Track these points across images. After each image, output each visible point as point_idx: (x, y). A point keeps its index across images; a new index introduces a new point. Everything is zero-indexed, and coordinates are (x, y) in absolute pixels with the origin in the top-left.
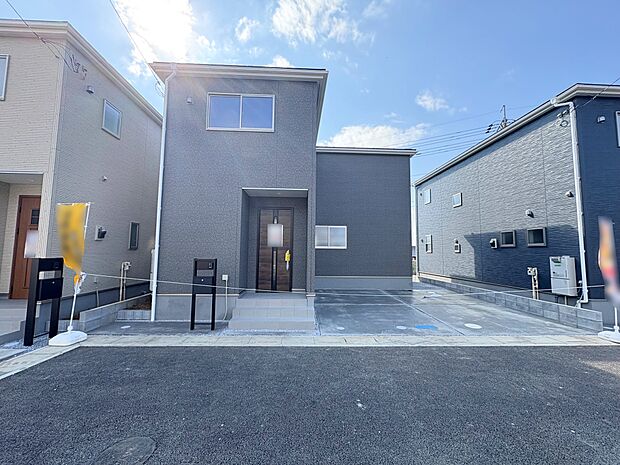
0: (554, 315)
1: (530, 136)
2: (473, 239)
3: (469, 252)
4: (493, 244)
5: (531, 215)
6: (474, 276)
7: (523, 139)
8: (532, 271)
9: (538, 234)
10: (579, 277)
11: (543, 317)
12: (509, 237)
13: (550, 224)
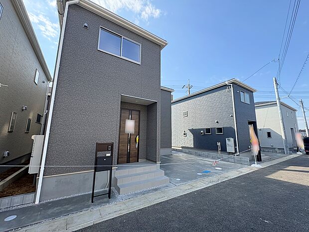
0: (233, 160)
1: (217, 93)
2: (192, 131)
3: (191, 136)
4: (202, 133)
5: (217, 122)
6: (193, 146)
7: (214, 93)
8: (219, 144)
9: (220, 130)
10: (235, 145)
11: (228, 161)
12: (208, 130)
13: (225, 126)
